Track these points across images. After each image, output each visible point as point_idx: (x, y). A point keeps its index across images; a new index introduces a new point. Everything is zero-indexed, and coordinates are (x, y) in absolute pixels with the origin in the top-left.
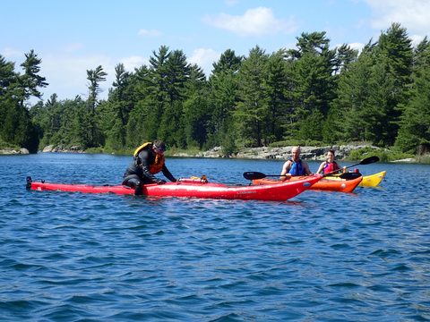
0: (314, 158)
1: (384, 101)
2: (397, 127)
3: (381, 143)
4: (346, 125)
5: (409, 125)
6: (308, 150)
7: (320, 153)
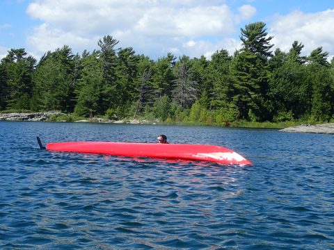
0: (30, 120)
1: (68, 88)
2: (75, 103)
3: (66, 111)
4: (46, 101)
5: (83, 101)
6: (25, 115)
7: (32, 117)
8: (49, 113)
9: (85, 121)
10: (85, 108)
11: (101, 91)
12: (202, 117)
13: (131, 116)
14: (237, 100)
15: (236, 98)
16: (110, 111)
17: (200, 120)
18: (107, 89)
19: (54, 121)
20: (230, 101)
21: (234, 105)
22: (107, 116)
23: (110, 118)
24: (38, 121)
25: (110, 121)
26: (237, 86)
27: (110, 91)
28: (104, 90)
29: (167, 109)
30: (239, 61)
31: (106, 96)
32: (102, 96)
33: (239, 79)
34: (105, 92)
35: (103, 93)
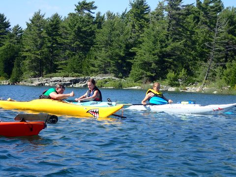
0: (71, 86)
1: (124, 46)
2: (131, 64)
5: (139, 62)
6: (67, 80)
7: (76, 82)
8: (98, 77)
10: (141, 71)
11: (162, 48)
13: (200, 82)
16: (171, 74)
18: (171, 45)
22: (167, 81)
23: (172, 85)
27: (174, 49)
28: (166, 46)
31: (169, 55)
32: (163, 55)
34: (168, 49)
35: (165, 51)
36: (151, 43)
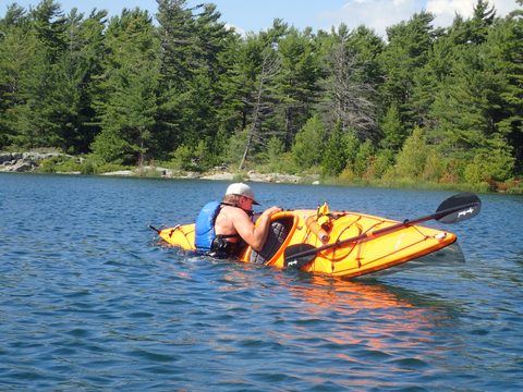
8: (36, 154)
9: (126, 173)
10: (123, 143)
11: (159, 103)
12: (429, 170)
14: (509, 130)
15: (505, 125)
16: (182, 151)
17: (425, 175)
18: (174, 99)
19: (51, 172)
20: (490, 131)
21: (500, 143)
22: (178, 162)
23: (185, 169)
24: (10, 173)
25: (190, 175)
26: (509, 97)
27: (180, 106)
28: (166, 101)
29: (339, 147)
30: (511, 39)
31: (171, 116)
32: (162, 116)
33: (513, 82)
34: (168, 106)
35: (164, 110)
36: (139, 96)
